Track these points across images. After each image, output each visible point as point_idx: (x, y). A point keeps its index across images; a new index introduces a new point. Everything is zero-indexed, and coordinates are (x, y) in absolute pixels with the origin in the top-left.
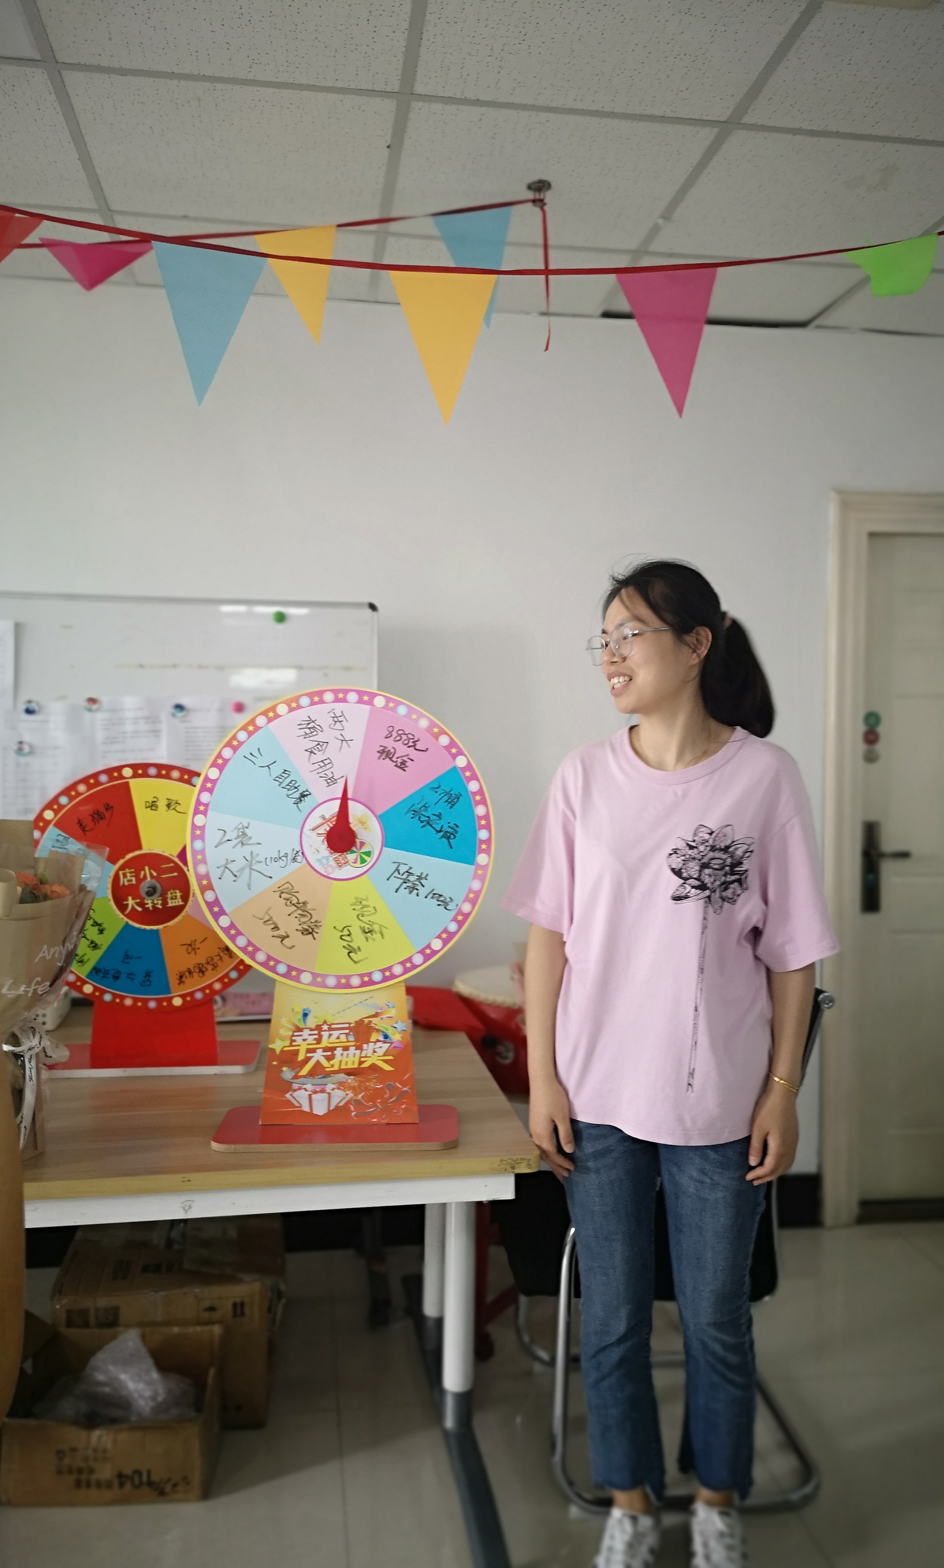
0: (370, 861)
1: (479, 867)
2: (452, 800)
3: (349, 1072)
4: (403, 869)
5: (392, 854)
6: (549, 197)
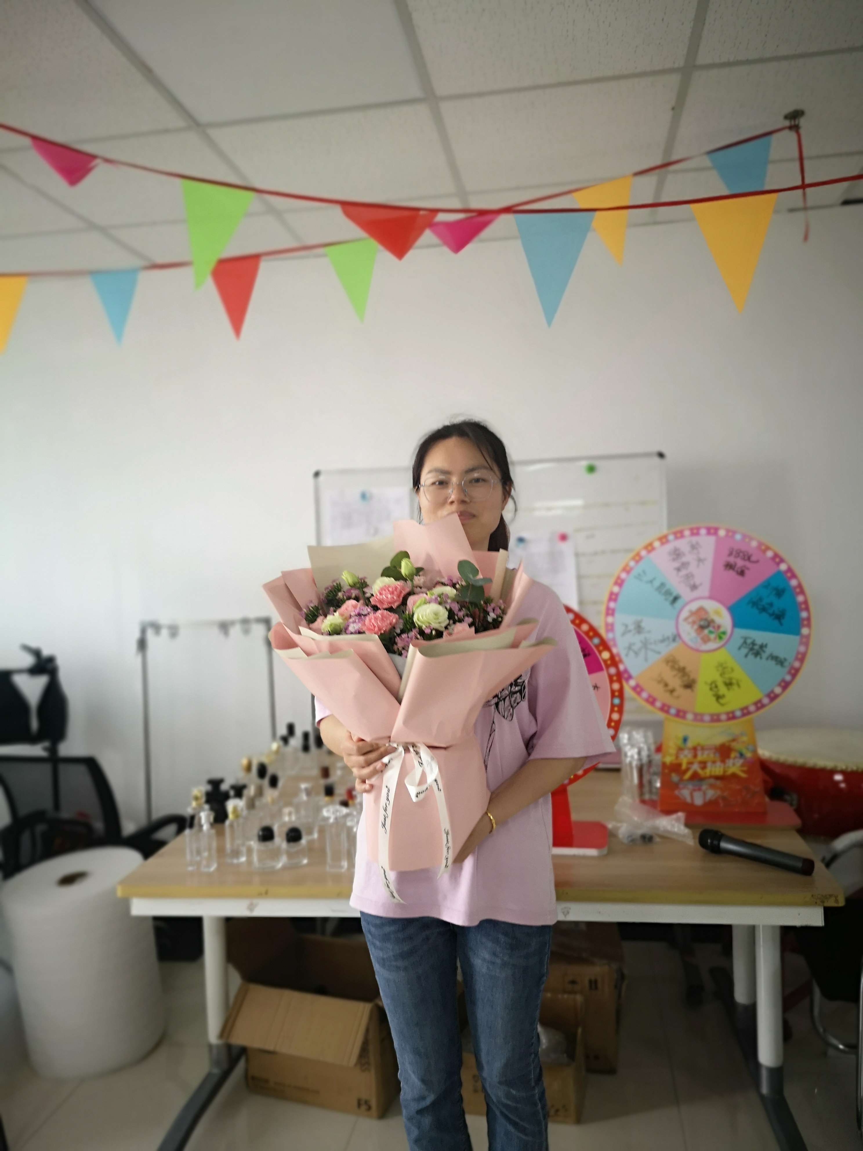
0: (725, 638)
1: (803, 637)
2: (780, 593)
3: (717, 778)
4: (749, 641)
5: (741, 633)
6: (802, 122)
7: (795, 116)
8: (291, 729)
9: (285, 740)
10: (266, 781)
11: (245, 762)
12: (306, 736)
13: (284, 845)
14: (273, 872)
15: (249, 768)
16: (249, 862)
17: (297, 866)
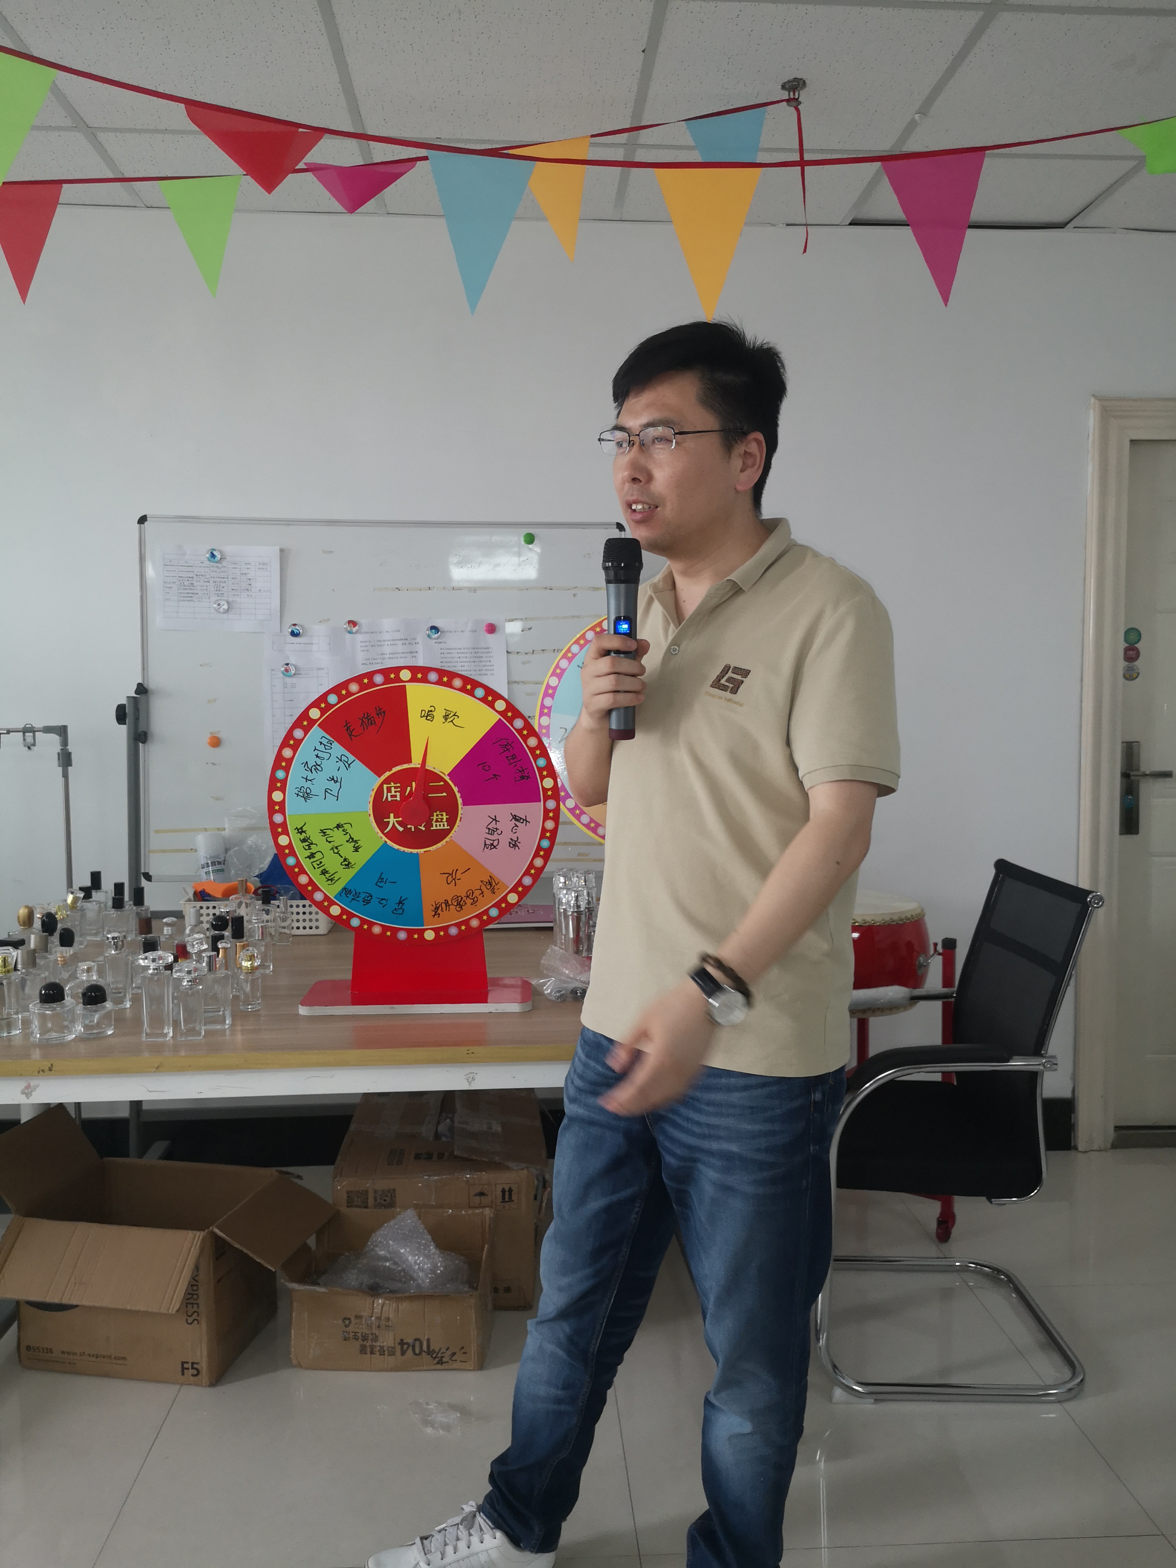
6: (803, 96)
7: (795, 85)
8: (96, 877)
9: (87, 893)
10: (56, 939)
11: (23, 912)
12: (119, 887)
13: (80, 1009)
14: (63, 1045)
15: (28, 921)
16: (27, 1035)
17: (100, 1037)
